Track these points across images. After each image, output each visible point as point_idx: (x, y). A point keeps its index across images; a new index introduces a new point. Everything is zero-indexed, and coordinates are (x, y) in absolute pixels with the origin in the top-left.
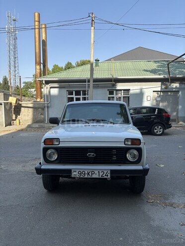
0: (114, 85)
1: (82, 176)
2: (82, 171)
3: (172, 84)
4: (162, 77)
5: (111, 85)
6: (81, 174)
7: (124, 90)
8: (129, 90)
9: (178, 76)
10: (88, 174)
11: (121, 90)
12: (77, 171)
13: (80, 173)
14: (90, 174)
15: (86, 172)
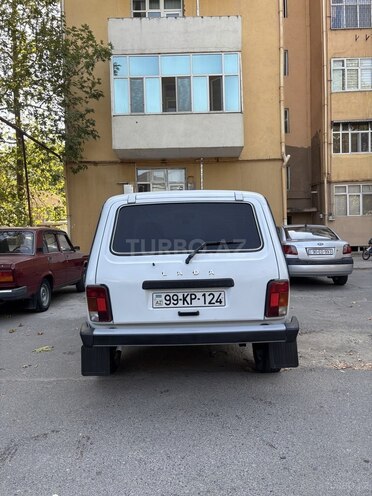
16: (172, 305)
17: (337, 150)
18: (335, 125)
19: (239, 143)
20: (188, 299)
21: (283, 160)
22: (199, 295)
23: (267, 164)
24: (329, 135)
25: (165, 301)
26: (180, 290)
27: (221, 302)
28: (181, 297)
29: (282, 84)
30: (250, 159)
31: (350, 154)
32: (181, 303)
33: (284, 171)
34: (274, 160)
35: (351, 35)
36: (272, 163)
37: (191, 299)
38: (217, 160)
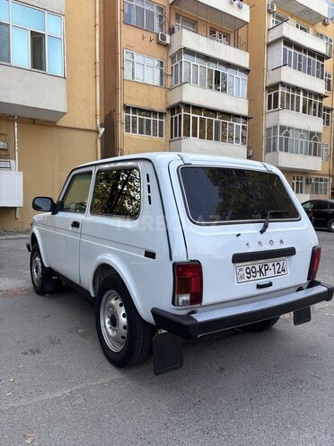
16: (252, 278)
17: (128, 130)
18: (127, 108)
19: (61, 107)
20: (263, 270)
21: (98, 132)
22: (270, 265)
23: (83, 133)
24: (122, 115)
25: (246, 275)
26: (257, 262)
27: (284, 271)
28: (258, 269)
29: (98, 60)
30: (67, 125)
31: (137, 135)
32: (258, 274)
33: (99, 142)
34: (90, 131)
35: (139, 33)
36: (87, 133)
37: (266, 270)
38: (34, 121)
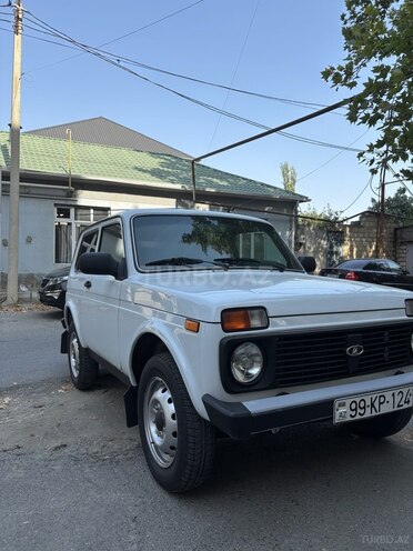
0: (71, 195)
1: (358, 417)
2: (358, 400)
3: (197, 205)
4: (178, 187)
5: (63, 193)
6: (356, 409)
7: (95, 208)
8: (109, 209)
9: (207, 190)
10: (372, 405)
11: (88, 208)
12: (348, 402)
13: (354, 406)
14: (376, 404)
15: (368, 403)
